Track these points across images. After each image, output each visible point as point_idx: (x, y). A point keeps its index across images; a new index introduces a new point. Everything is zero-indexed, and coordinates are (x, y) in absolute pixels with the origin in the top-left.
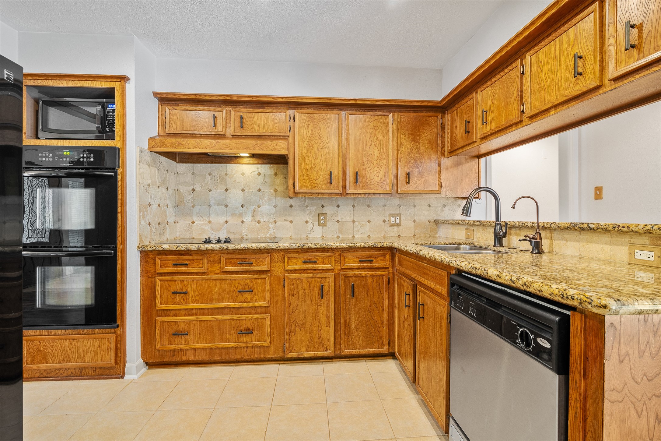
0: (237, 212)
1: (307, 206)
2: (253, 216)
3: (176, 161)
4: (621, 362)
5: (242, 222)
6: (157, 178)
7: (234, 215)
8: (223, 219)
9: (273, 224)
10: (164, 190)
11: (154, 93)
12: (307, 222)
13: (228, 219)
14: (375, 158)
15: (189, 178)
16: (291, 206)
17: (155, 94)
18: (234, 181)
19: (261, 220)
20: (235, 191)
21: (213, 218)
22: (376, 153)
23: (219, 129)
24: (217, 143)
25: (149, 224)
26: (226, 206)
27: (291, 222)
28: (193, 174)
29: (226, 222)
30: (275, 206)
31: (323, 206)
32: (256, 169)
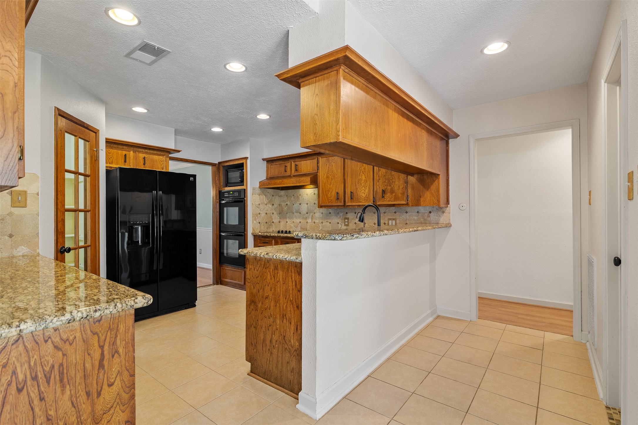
0: (304, 217)
1: (338, 213)
2: (312, 219)
3: (279, 190)
4: (250, 270)
5: (307, 222)
6: (265, 200)
7: (303, 218)
8: (298, 221)
9: (321, 224)
10: (270, 206)
11: (262, 159)
12: (338, 223)
13: (301, 220)
14: (363, 181)
15: (285, 198)
16: (330, 213)
17: (264, 160)
18: (303, 199)
19: (316, 222)
20: (304, 205)
21: (295, 220)
22: (364, 178)
23: (288, 173)
24: (282, 181)
25: (259, 223)
26: (300, 213)
27: (330, 223)
28: (287, 196)
29: (300, 222)
30: (322, 213)
31: (347, 213)
32: (313, 191)
